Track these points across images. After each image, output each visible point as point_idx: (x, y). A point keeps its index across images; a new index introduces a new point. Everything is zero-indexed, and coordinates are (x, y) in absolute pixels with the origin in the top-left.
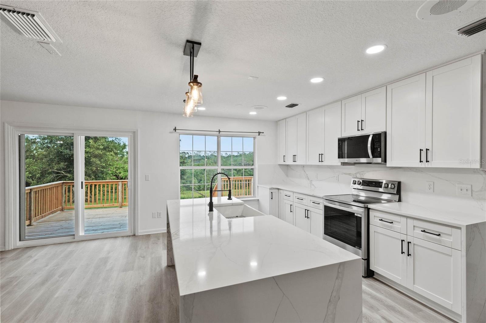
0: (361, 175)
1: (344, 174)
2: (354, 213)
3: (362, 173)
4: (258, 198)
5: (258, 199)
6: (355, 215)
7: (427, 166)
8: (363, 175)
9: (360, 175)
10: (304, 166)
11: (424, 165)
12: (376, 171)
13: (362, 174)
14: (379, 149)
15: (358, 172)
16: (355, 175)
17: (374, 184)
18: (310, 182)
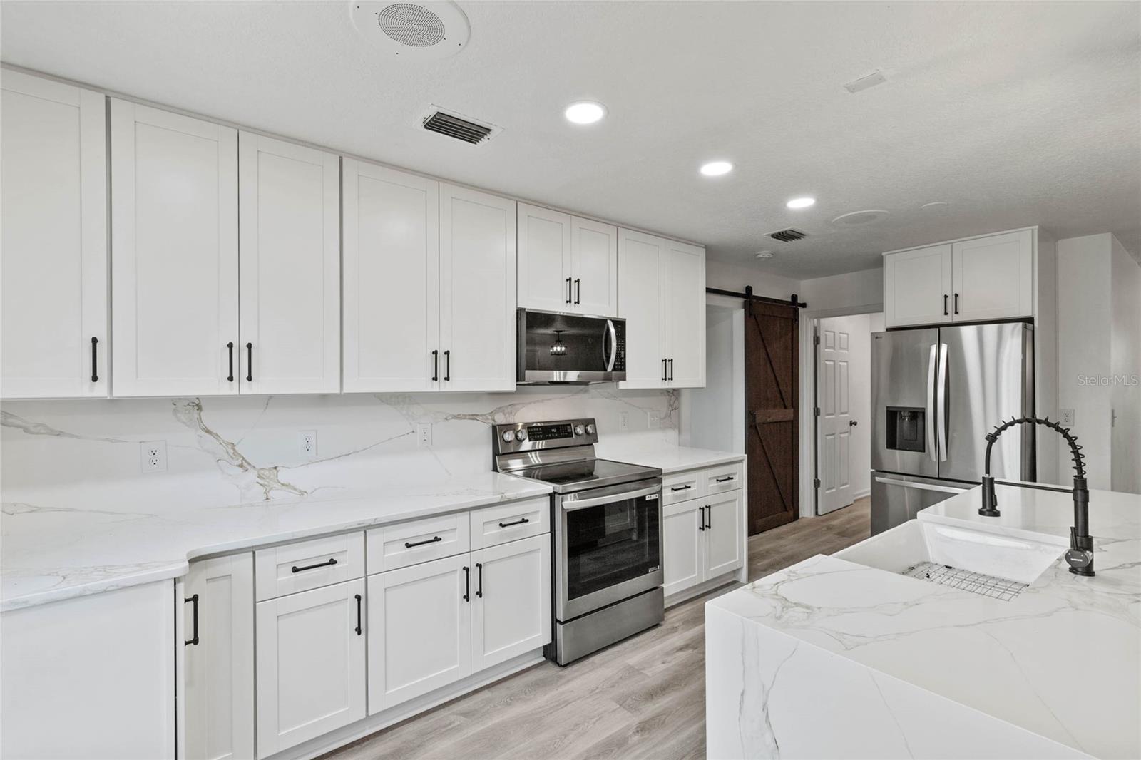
0: (507, 415)
1: (454, 417)
3: (509, 409)
8: (513, 413)
9: (505, 415)
11: (668, 385)
12: (543, 401)
13: (511, 413)
14: (623, 353)
15: (500, 408)
16: (490, 418)
17: (554, 431)
18: (259, 477)
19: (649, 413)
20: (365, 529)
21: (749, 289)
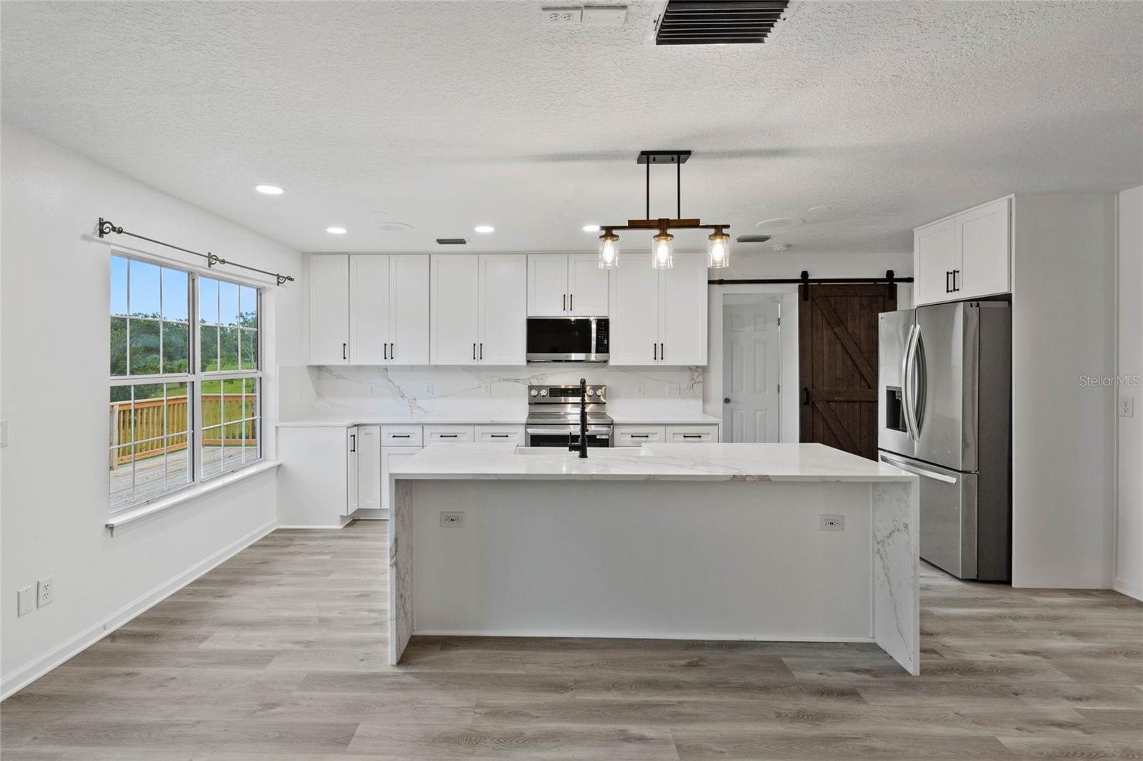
0: (540, 381)
1: (504, 380)
2: (595, 436)
3: (541, 377)
4: (276, 460)
5: (279, 463)
6: (598, 437)
7: (660, 364)
9: (538, 380)
10: (386, 370)
11: (659, 363)
12: (566, 372)
13: (542, 379)
14: (606, 341)
15: (534, 376)
16: (528, 381)
17: (570, 392)
18: (409, 402)
19: (667, 385)
20: (423, 425)
21: (805, 274)
